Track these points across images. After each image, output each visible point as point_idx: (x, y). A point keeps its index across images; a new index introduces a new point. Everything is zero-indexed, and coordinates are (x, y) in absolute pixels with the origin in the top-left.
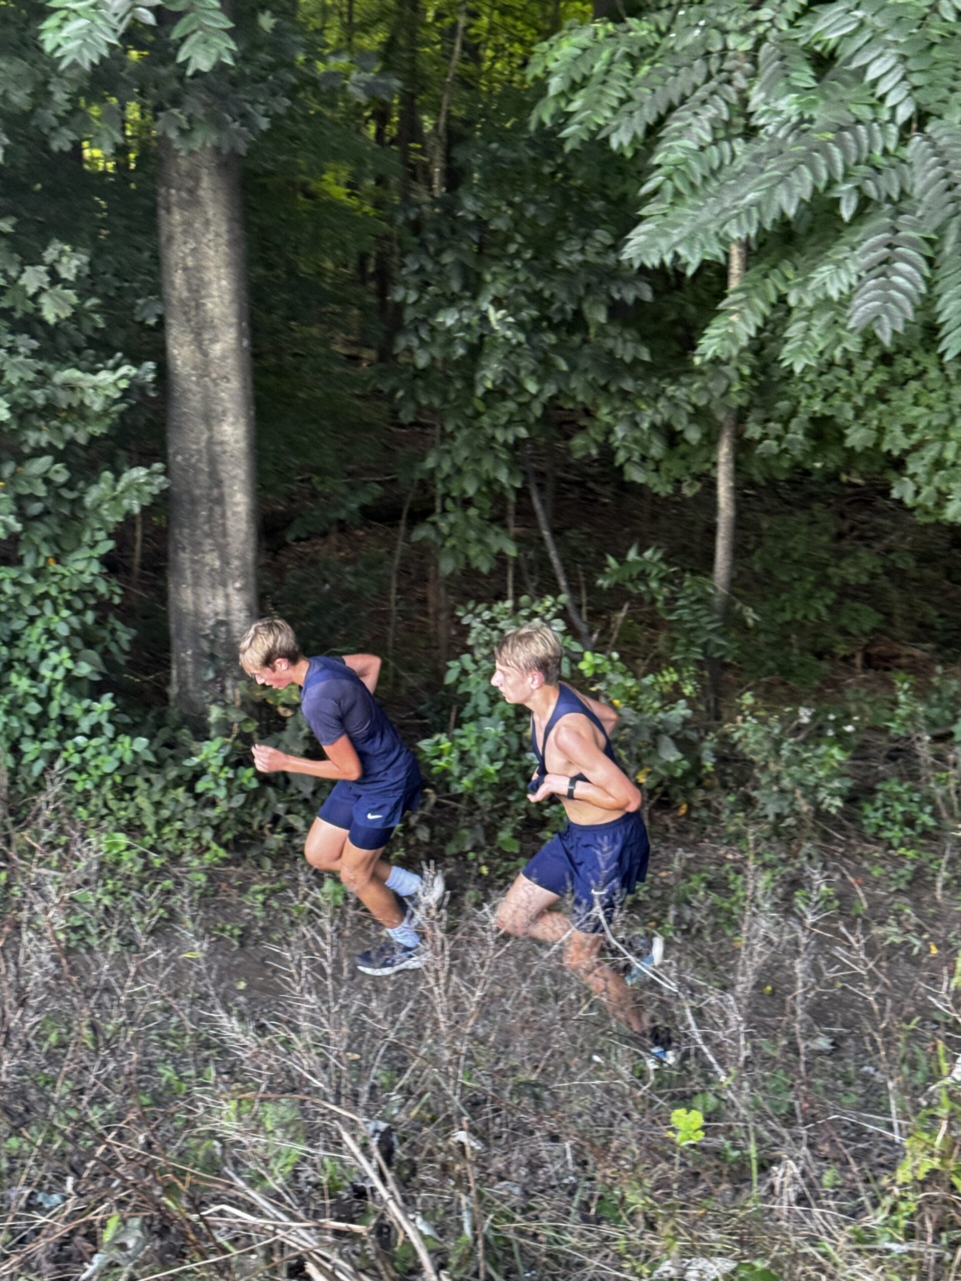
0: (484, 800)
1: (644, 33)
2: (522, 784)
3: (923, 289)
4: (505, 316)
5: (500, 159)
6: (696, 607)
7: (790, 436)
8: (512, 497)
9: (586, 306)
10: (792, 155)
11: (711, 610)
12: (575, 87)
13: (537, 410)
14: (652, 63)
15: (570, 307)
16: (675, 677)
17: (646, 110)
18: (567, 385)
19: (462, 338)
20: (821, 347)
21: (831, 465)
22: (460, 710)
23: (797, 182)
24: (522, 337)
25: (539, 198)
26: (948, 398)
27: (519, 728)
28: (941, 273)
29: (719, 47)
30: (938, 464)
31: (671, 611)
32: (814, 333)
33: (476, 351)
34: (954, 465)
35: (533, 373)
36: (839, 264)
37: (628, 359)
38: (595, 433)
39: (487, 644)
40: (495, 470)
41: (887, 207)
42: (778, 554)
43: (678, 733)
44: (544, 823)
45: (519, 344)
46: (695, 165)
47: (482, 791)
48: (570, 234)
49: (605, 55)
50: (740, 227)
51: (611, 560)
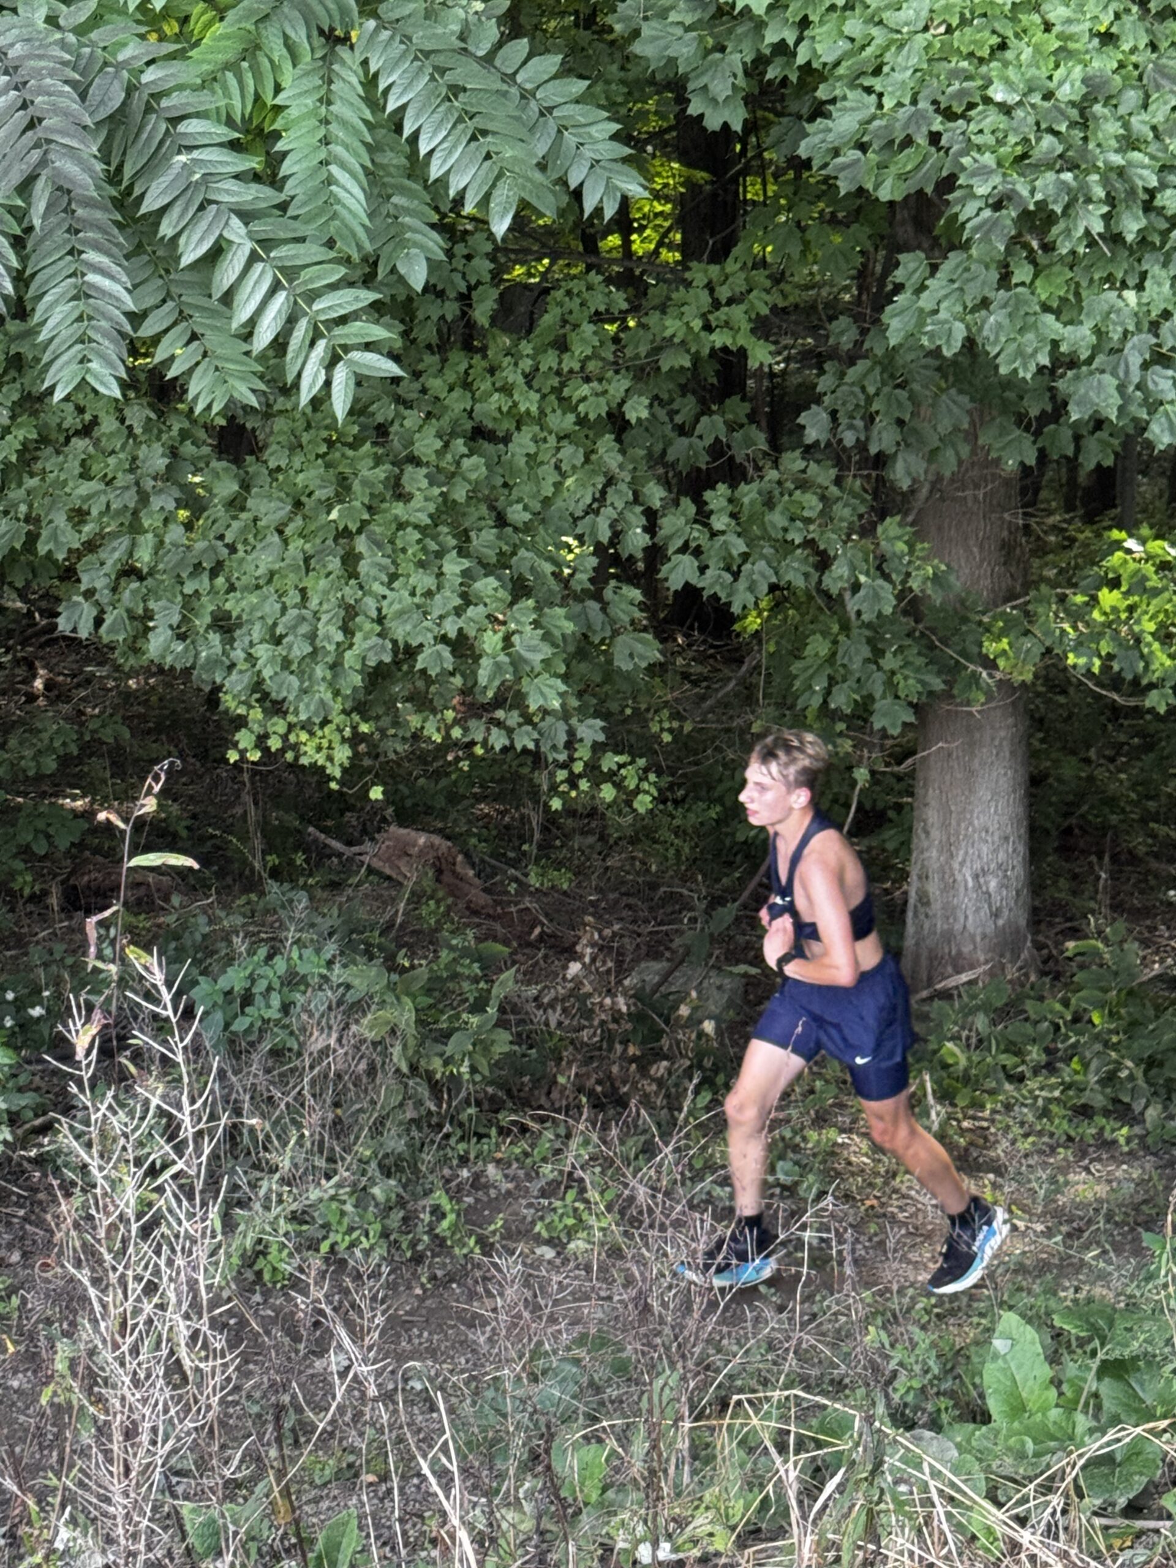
28: (37, 262)
30: (130, 569)
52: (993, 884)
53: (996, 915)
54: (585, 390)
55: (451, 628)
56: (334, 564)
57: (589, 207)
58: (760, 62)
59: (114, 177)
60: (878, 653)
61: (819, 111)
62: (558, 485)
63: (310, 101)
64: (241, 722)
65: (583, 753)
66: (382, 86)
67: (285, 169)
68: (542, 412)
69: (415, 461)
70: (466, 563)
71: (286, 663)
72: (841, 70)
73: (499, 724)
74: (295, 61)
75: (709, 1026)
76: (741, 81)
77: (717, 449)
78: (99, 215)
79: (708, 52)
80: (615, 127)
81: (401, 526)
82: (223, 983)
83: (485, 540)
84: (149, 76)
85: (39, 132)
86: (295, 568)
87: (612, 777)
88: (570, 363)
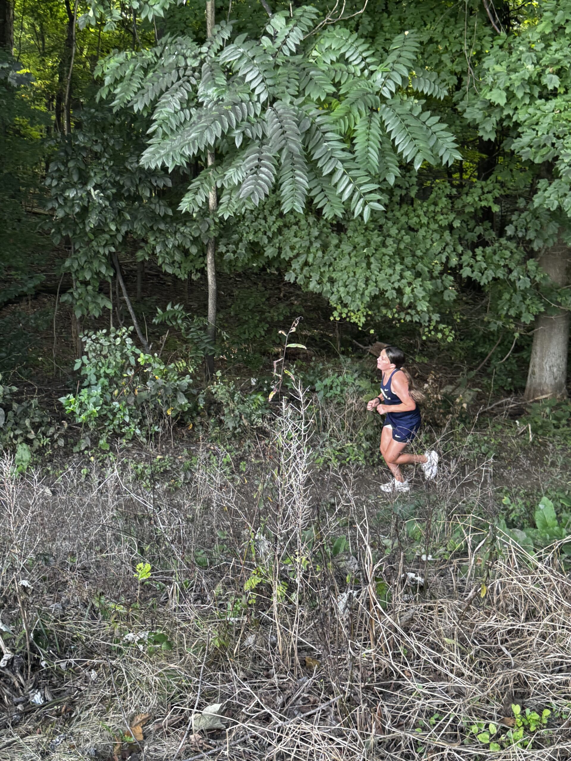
0: (92, 426)
1: (150, 57)
2: (111, 418)
3: (274, 180)
4: (98, 193)
5: (96, 117)
6: (199, 332)
7: (239, 251)
8: (110, 280)
9: (140, 189)
10: (212, 116)
11: (207, 334)
12: (117, 82)
13: (120, 238)
14: (154, 72)
15: (133, 189)
16: (185, 364)
17: (150, 93)
18: (133, 226)
19: (78, 204)
20: (236, 207)
21: (261, 265)
22: (82, 382)
23: (214, 128)
24: (107, 203)
25: (116, 136)
26: (309, 235)
27: (111, 390)
28: (282, 173)
29: (183, 64)
30: (306, 264)
31: (188, 335)
32: (233, 201)
33: (85, 211)
34: (312, 265)
35: (114, 220)
36: (237, 168)
37: (162, 214)
38: (148, 249)
39: (94, 351)
40: (100, 266)
41: (257, 141)
42: (242, 307)
43: (186, 391)
44: (122, 435)
45: (106, 206)
46: (173, 120)
47: (90, 421)
48: (132, 154)
49: (131, 67)
50: (190, 149)
51: (159, 310)
52: (555, 370)
53: (555, 379)
54: (442, 217)
55: (396, 285)
56: (364, 265)
57: (444, 162)
58: (502, 120)
59: (306, 149)
60: (525, 299)
61: (519, 136)
62: (431, 245)
63: (364, 128)
64: (335, 309)
65: (433, 323)
66: (386, 124)
67: (356, 148)
68: (428, 223)
69: (389, 236)
70: (402, 267)
71: (348, 293)
72: (526, 123)
73: (408, 314)
74: (361, 116)
75: (465, 405)
76: (495, 126)
77: (479, 236)
78: (301, 160)
79: (486, 117)
80: (454, 138)
81: (384, 255)
82: (324, 383)
83: (408, 260)
84: (318, 120)
85: (285, 135)
86: (353, 266)
87: (441, 331)
88: (438, 209)
